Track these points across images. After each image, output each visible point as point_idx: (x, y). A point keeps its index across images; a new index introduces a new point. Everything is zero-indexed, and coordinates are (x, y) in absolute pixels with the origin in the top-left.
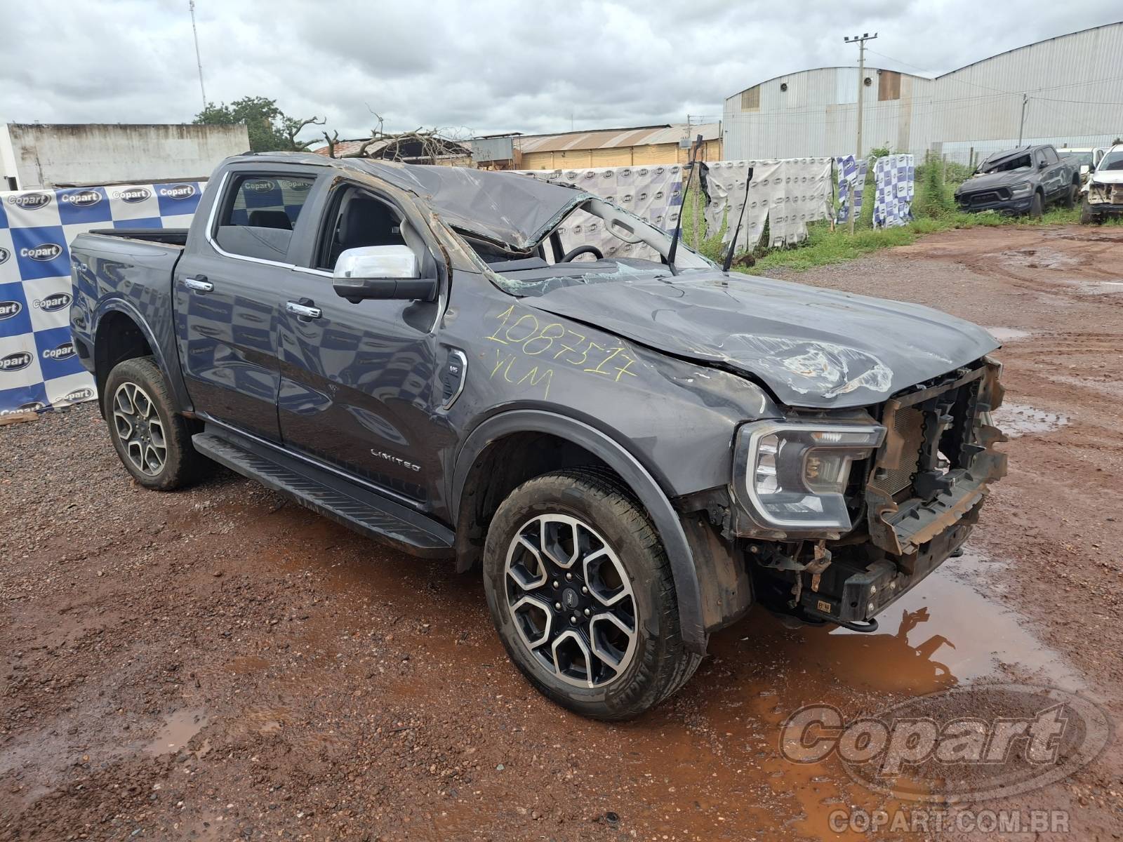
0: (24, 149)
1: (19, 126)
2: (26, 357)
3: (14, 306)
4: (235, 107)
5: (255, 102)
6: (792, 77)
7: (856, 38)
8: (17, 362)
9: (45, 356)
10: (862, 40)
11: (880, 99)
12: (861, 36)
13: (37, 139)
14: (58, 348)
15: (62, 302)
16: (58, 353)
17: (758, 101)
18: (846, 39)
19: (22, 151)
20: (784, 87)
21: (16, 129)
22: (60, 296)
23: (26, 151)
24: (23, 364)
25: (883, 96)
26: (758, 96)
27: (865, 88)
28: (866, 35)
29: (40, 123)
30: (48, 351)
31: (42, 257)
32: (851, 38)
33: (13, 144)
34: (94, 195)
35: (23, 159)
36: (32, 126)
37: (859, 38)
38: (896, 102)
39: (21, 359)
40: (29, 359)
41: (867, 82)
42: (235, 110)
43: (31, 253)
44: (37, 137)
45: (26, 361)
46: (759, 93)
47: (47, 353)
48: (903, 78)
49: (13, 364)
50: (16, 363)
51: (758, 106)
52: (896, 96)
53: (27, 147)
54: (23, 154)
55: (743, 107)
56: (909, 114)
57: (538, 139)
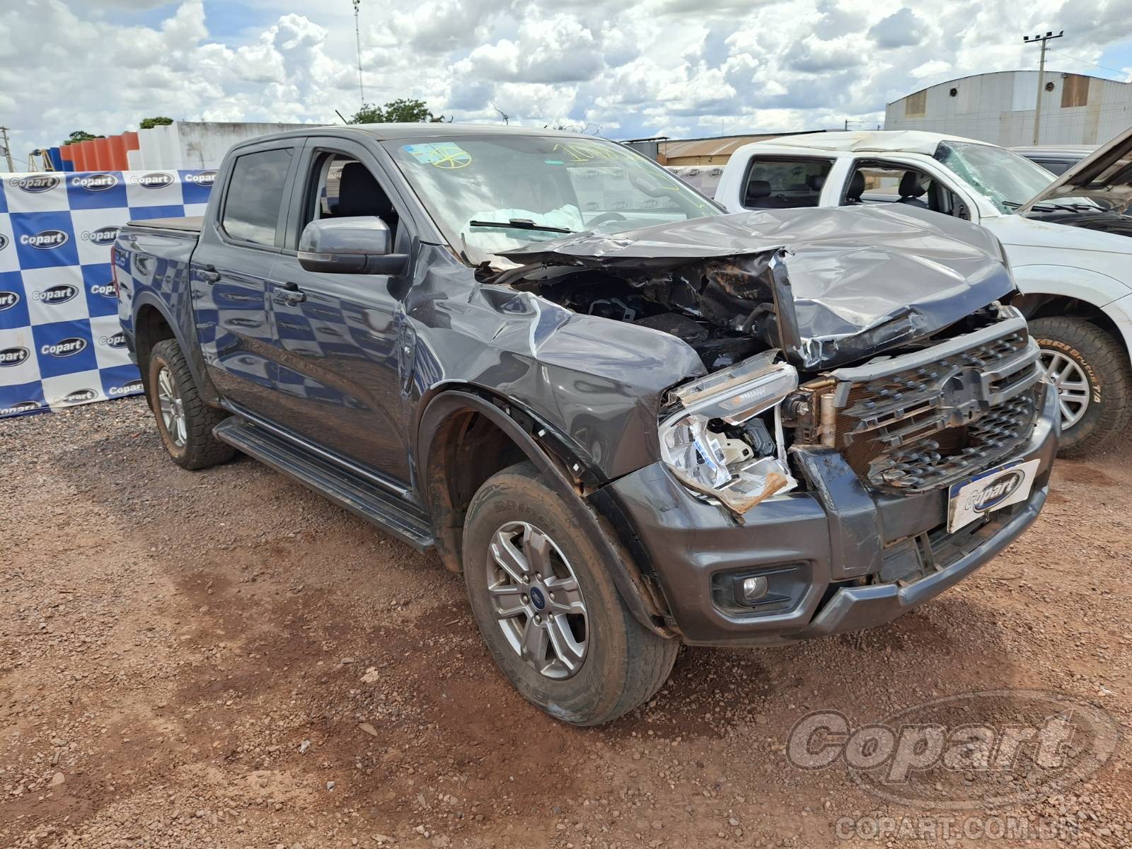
0: (190, 145)
1: (188, 124)
2: (22, 353)
3: (10, 298)
4: (387, 109)
5: (407, 104)
6: (963, 81)
7: (1038, 37)
8: (13, 357)
9: (44, 352)
10: (1044, 39)
11: (1063, 106)
12: (1043, 35)
13: (202, 136)
14: (59, 344)
15: (66, 294)
16: (58, 349)
17: (924, 106)
18: (1026, 38)
19: (188, 147)
20: (953, 92)
21: (185, 127)
22: (64, 288)
23: (191, 148)
24: (18, 360)
25: (1066, 102)
26: (925, 102)
27: (1046, 93)
28: (1049, 34)
29: (206, 121)
30: (47, 346)
31: (43, 244)
32: (1032, 37)
33: (181, 141)
34: (109, 179)
35: (189, 155)
36: (198, 124)
37: (1041, 38)
38: (1082, 109)
39: (16, 355)
40: (25, 355)
41: (1050, 87)
42: (388, 112)
43: (32, 240)
44: (202, 134)
45: (21, 357)
46: (925, 98)
47: (46, 349)
48: (1091, 82)
49: (7, 359)
50: (11, 359)
51: (924, 111)
52: (1083, 102)
53: (193, 143)
54: (189, 150)
55: (907, 113)
56: (1097, 122)
57: (685, 143)
